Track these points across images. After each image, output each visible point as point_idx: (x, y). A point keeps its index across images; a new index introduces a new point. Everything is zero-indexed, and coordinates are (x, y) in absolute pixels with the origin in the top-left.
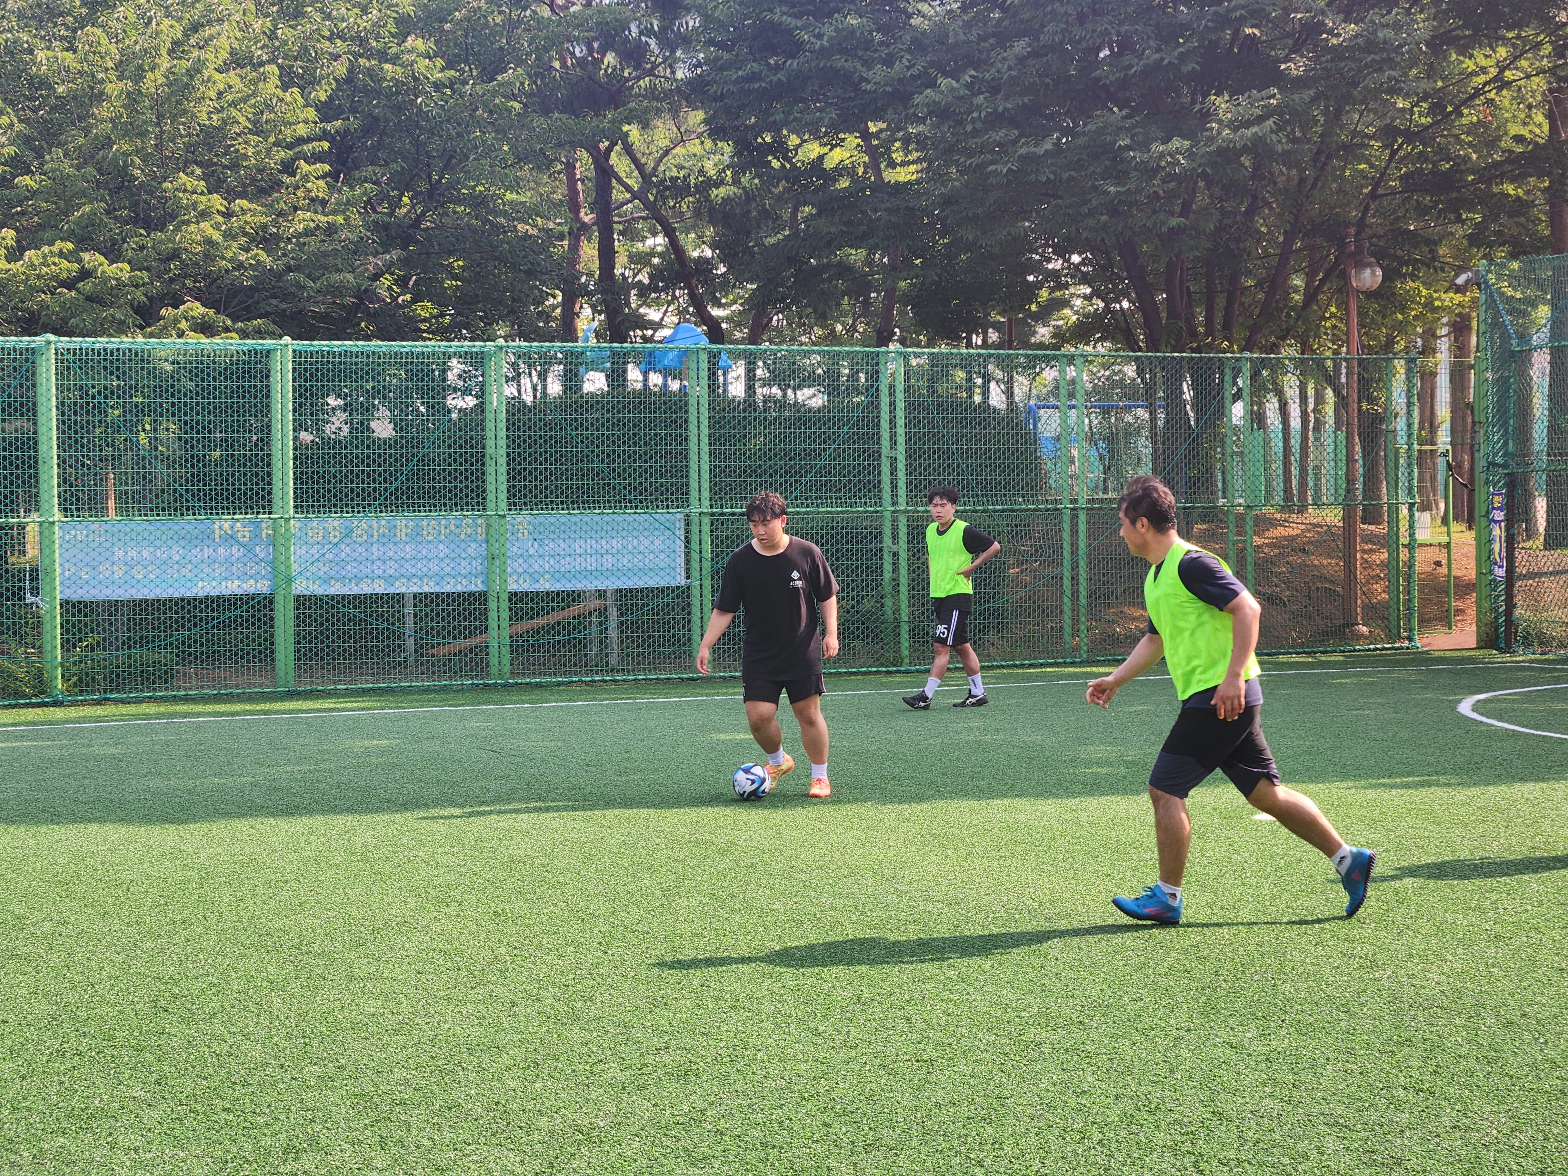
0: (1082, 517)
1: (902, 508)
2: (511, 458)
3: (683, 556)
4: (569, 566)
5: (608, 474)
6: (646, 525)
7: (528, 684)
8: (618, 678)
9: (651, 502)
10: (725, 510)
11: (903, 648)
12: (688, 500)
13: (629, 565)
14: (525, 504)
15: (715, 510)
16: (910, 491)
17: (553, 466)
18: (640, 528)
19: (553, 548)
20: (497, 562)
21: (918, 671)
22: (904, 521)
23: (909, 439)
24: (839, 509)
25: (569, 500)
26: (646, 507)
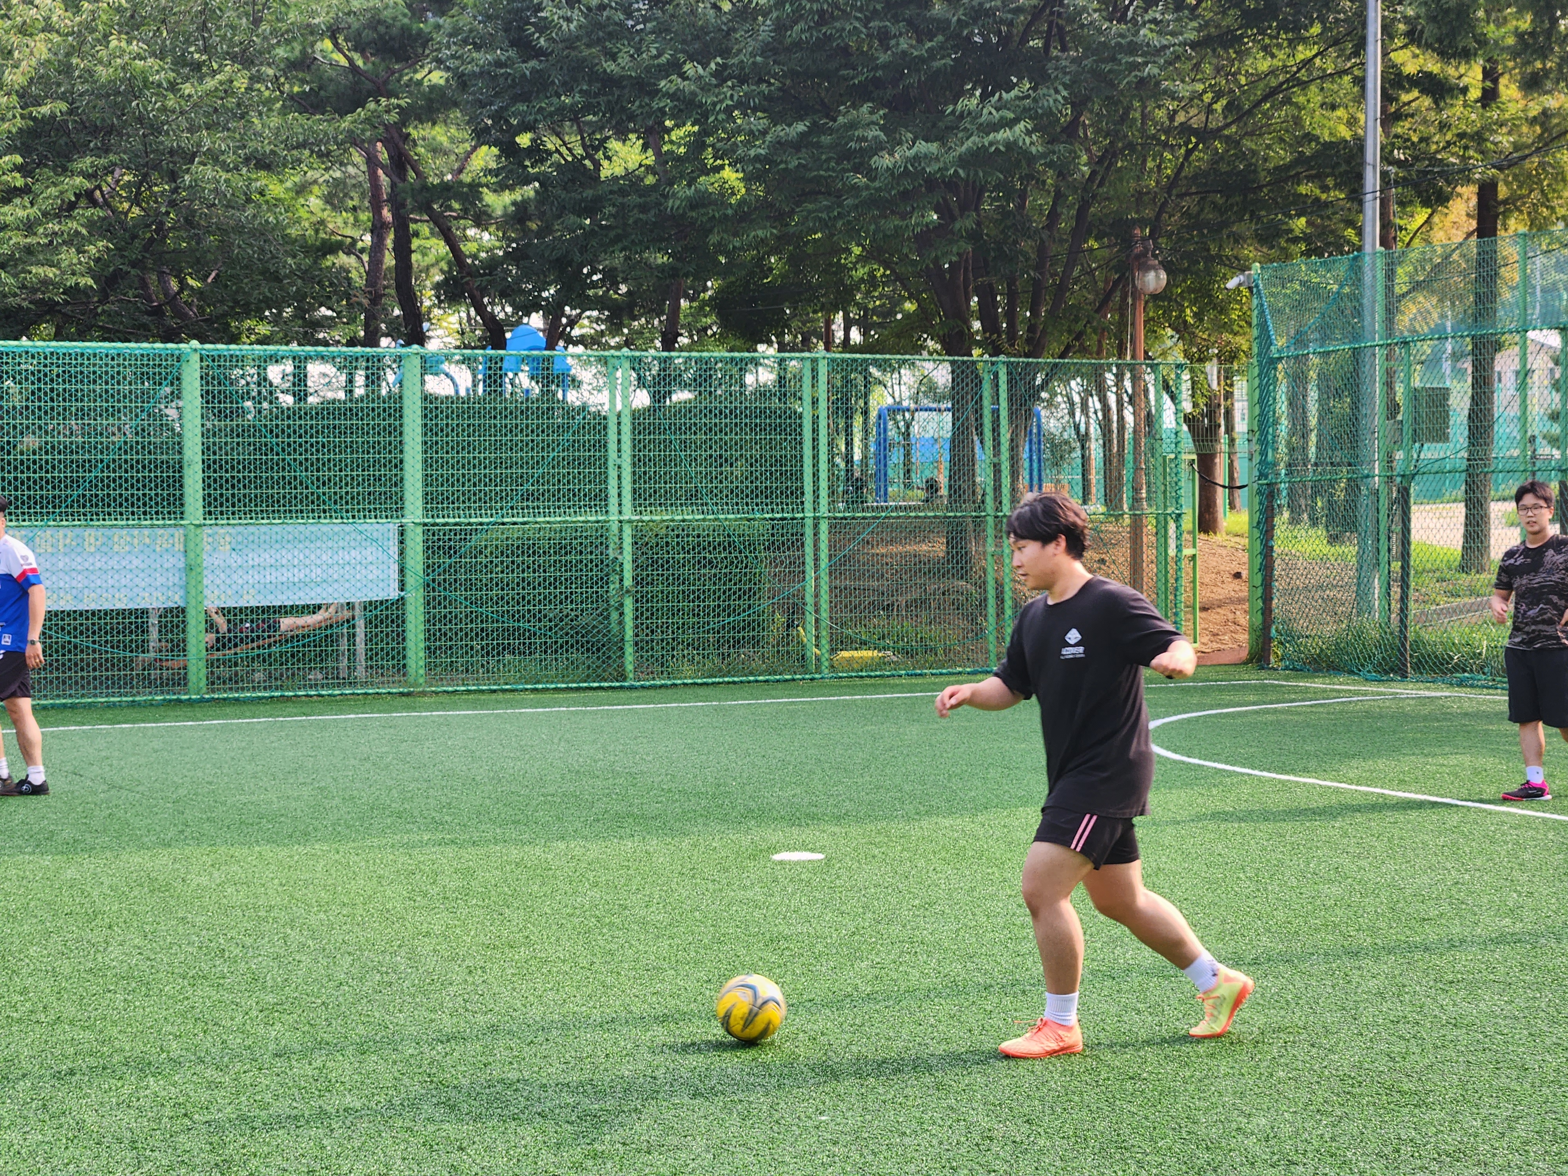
0: (824, 527)
1: (626, 518)
2: (207, 466)
3: (396, 567)
4: (271, 576)
5: (312, 483)
6: (353, 535)
7: (224, 699)
8: (324, 693)
9: (359, 511)
10: (438, 521)
11: (627, 663)
12: (400, 510)
13: (335, 576)
14: (222, 513)
15: (427, 520)
16: (635, 499)
17: (253, 474)
18: (347, 538)
19: (253, 558)
20: (194, 573)
21: (643, 687)
22: (628, 531)
23: (634, 446)
24: (558, 519)
25: (270, 508)
26: (354, 517)
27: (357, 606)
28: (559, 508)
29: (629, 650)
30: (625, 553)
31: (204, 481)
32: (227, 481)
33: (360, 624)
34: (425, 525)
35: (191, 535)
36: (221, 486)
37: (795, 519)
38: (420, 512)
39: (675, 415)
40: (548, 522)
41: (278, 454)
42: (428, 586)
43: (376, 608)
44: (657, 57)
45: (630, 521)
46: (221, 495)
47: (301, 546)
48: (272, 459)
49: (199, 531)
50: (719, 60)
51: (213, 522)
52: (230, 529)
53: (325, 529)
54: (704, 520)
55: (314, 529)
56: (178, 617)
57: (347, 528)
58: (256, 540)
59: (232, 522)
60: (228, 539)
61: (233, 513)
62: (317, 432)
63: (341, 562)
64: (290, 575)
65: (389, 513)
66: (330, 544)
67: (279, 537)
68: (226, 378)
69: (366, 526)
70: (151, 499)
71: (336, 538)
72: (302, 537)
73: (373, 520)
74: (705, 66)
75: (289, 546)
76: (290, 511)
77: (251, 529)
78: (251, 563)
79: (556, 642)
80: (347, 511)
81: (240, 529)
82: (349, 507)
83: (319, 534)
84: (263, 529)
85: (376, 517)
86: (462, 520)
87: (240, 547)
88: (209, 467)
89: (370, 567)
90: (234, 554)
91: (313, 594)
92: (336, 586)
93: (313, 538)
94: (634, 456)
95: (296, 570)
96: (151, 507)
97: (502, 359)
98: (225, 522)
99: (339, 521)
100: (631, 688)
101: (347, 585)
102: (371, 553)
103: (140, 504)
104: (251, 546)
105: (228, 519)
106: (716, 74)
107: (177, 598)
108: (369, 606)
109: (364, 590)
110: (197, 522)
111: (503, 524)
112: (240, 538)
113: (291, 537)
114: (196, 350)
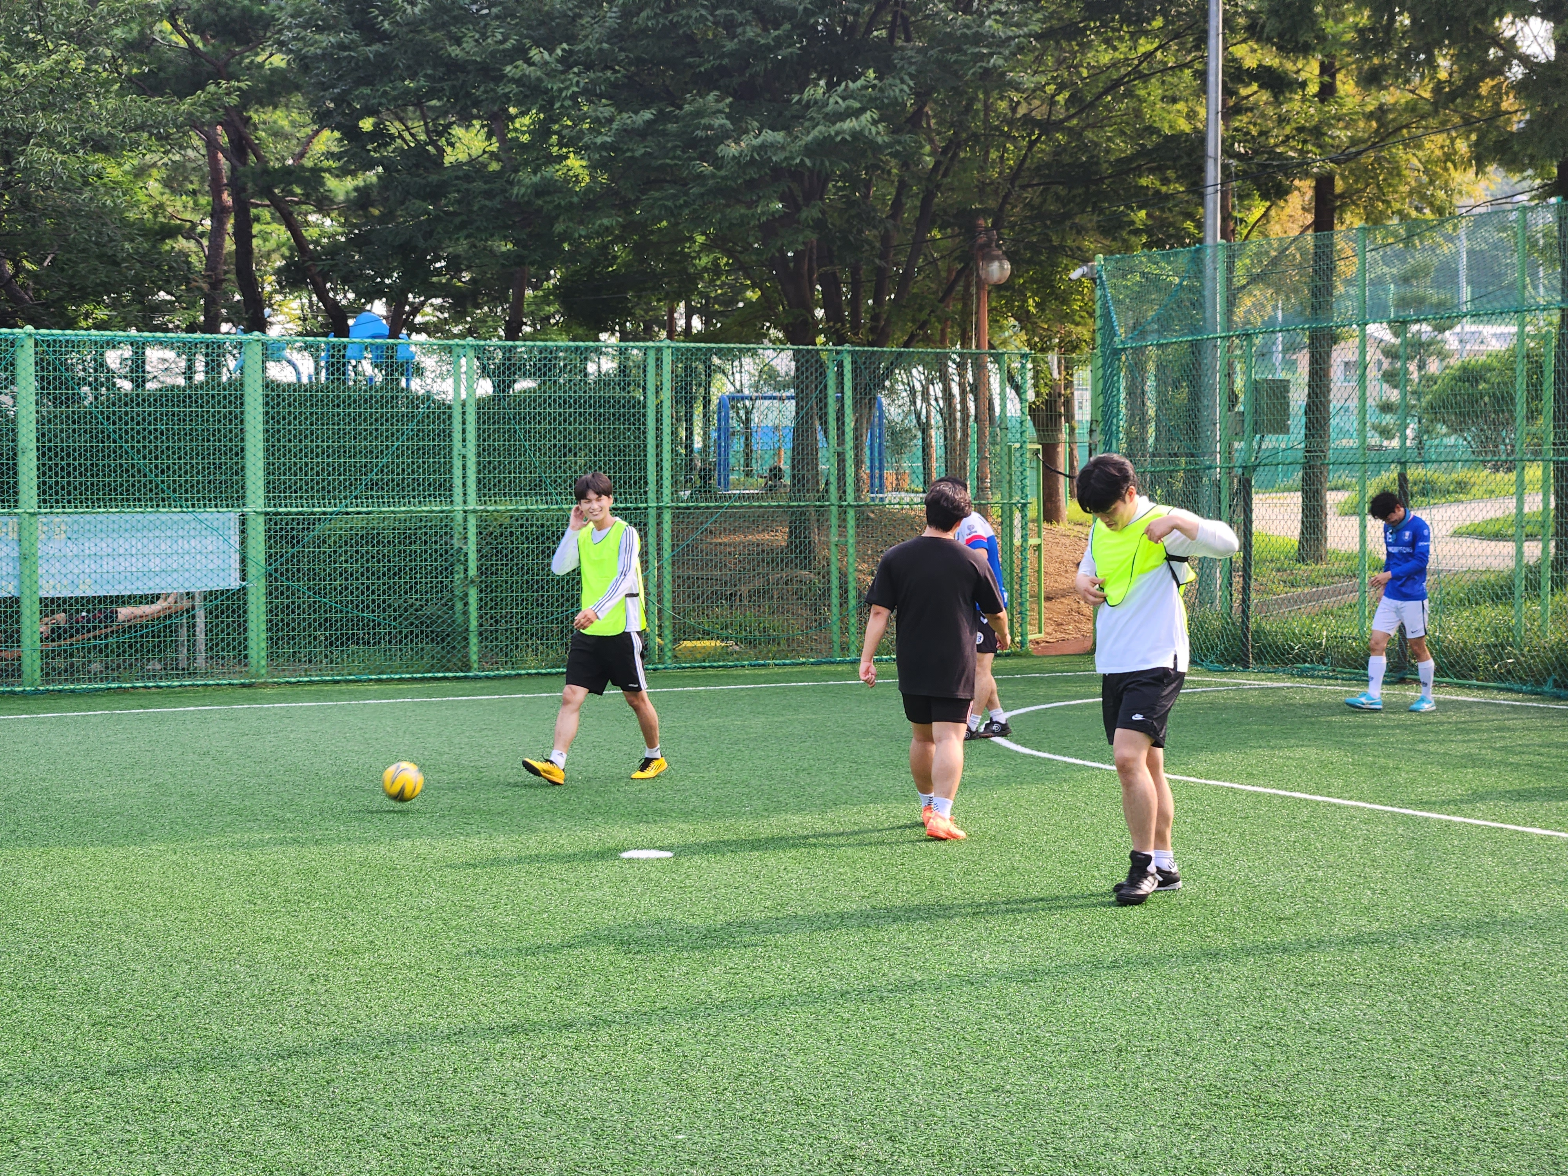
0: (667, 517)
1: (471, 508)
2: (42, 453)
3: (237, 557)
4: (108, 565)
5: (151, 471)
6: (193, 524)
7: (60, 691)
8: (162, 684)
9: (198, 500)
10: (280, 510)
11: (472, 653)
12: (241, 499)
13: (175, 566)
14: (57, 502)
15: (269, 510)
16: (479, 490)
17: (89, 462)
18: (187, 527)
19: (90, 547)
20: (27, 563)
21: (487, 677)
22: (472, 521)
23: (479, 436)
24: (403, 509)
25: (107, 497)
26: (193, 506)
27: (197, 595)
28: (403, 498)
29: (474, 640)
30: (470, 542)
31: (38, 469)
32: (62, 469)
33: (200, 614)
34: (267, 514)
35: (26, 524)
36: (56, 474)
37: (639, 509)
38: (261, 501)
39: (520, 405)
40: (393, 512)
41: (115, 442)
42: (270, 575)
43: (216, 598)
44: (501, 42)
45: (474, 511)
46: (57, 483)
47: (139, 535)
48: (109, 447)
49: (33, 520)
50: (565, 46)
51: (48, 510)
52: (65, 518)
53: (164, 518)
54: (548, 510)
55: (151, 517)
56: (12, 607)
57: (187, 517)
58: (93, 529)
59: (67, 510)
60: (63, 527)
61: (69, 502)
62: (155, 419)
63: (180, 551)
64: (127, 564)
65: (230, 502)
66: (169, 533)
67: (116, 526)
68: (61, 364)
69: (206, 515)
71: (175, 527)
72: (140, 526)
73: (214, 509)
74: (551, 51)
75: (127, 535)
76: (128, 500)
77: (88, 517)
78: (87, 552)
79: (401, 632)
80: (187, 500)
81: (76, 517)
82: (189, 495)
83: (158, 523)
84: (100, 517)
85: (216, 506)
86: (305, 509)
87: (75, 536)
88: (44, 454)
89: (211, 557)
90: (69, 543)
91: (151, 584)
92: (175, 575)
93: (151, 526)
94: (479, 446)
95: (134, 560)
97: (345, 347)
98: (60, 510)
99: (179, 509)
100: (476, 678)
101: (187, 575)
102: (211, 543)
104: (87, 535)
105: (64, 507)
106: (561, 60)
107: (11, 588)
108: (209, 596)
109: (204, 580)
110: (32, 511)
111: (347, 513)
112: (76, 527)
113: (128, 526)
114: (30, 335)
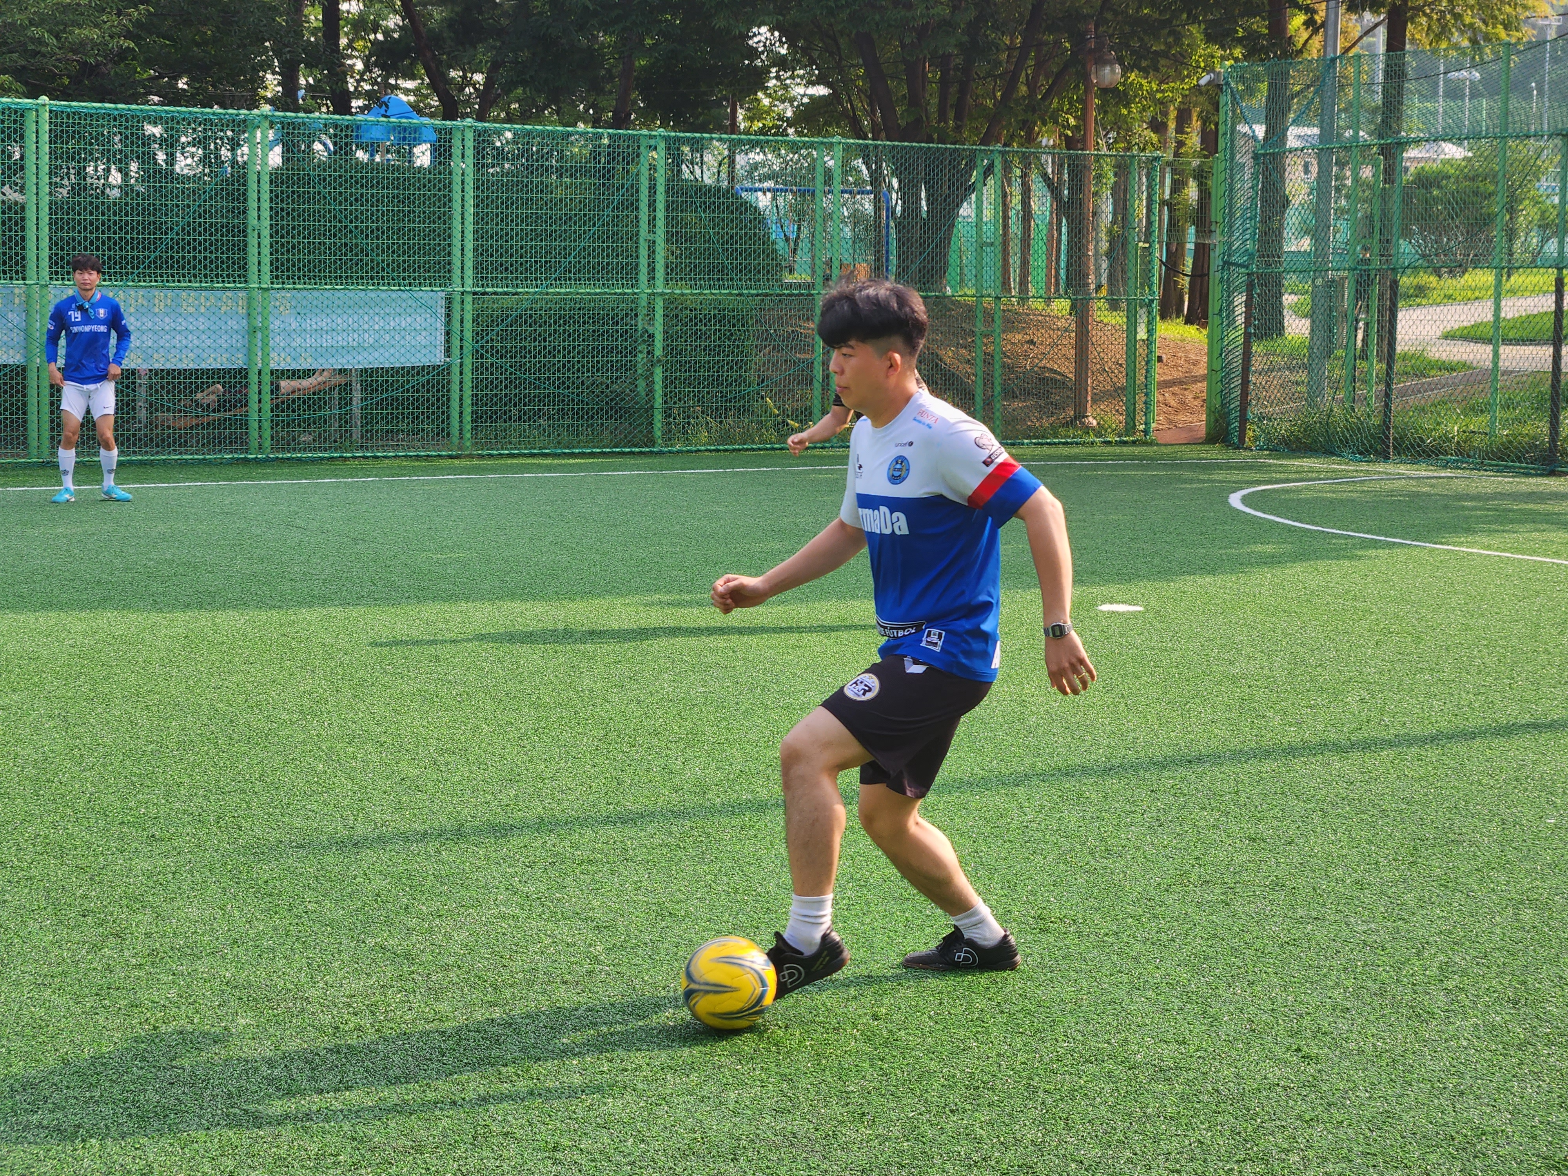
1: (659, 291)
2: (275, 231)
4: (332, 340)
5: (372, 250)
6: (410, 302)
7: (288, 459)
9: (414, 279)
10: (487, 290)
11: (656, 429)
14: (288, 278)
15: (476, 289)
16: (668, 274)
17: (317, 241)
18: (404, 305)
19: (317, 322)
20: (259, 335)
21: (669, 453)
22: (659, 303)
23: (668, 223)
25: (333, 275)
26: (410, 285)
29: (658, 416)
30: (656, 324)
31: (272, 246)
34: (475, 293)
35: (257, 299)
38: (469, 281)
39: (705, 194)
41: (340, 222)
42: (477, 351)
43: (428, 373)
45: (662, 294)
46: (288, 260)
47: (361, 311)
48: (335, 226)
49: (266, 295)
51: (280, 286)
53: (383, 295)
55: (373, 295)
56: (235, 377)
57: (405, 295)
58: (320, 305)
59: (298, 286)
60: (294, 302)
61: (299, 278)
62: (378, 201)
63: (398, 328)
64: (350, 339)
65: (441, 282)
67: (341, 303)
68: (294, 145)
69: (421, 294)
70: (222, 262)
71: (393, 304)
72: (362, 303)
73: (429, 289)
75: (350, 311)
76: (351, 277)
77: (316, 294)
78: (314, 327)
79: (593, 408)
80: (404, 279)
81: (305, 293)
82: (406, 274)
83: (378, 300)
84: (327, 294)
85: (428, 285)
86: (510, 289)
87: (304, 311)
88: (277, 232)
90: (299, 318)
91: (371, 359)
92: (382, 350)
93: (373, 305)
94: (668, 232)
96: (223, 270)
98: (291, 286)
99: (397, 288)
100: (660, 453)
101: (392, 351)
102: (420, 320)
103: (213, 266)
104: (314, 310)
105: (294, 283)
107: (237, 360)
109: (418, 355)
110: (263, 286)
111: (547, 294)
112: (304, 303)
113: (352, 303)
114: (266, 117)
